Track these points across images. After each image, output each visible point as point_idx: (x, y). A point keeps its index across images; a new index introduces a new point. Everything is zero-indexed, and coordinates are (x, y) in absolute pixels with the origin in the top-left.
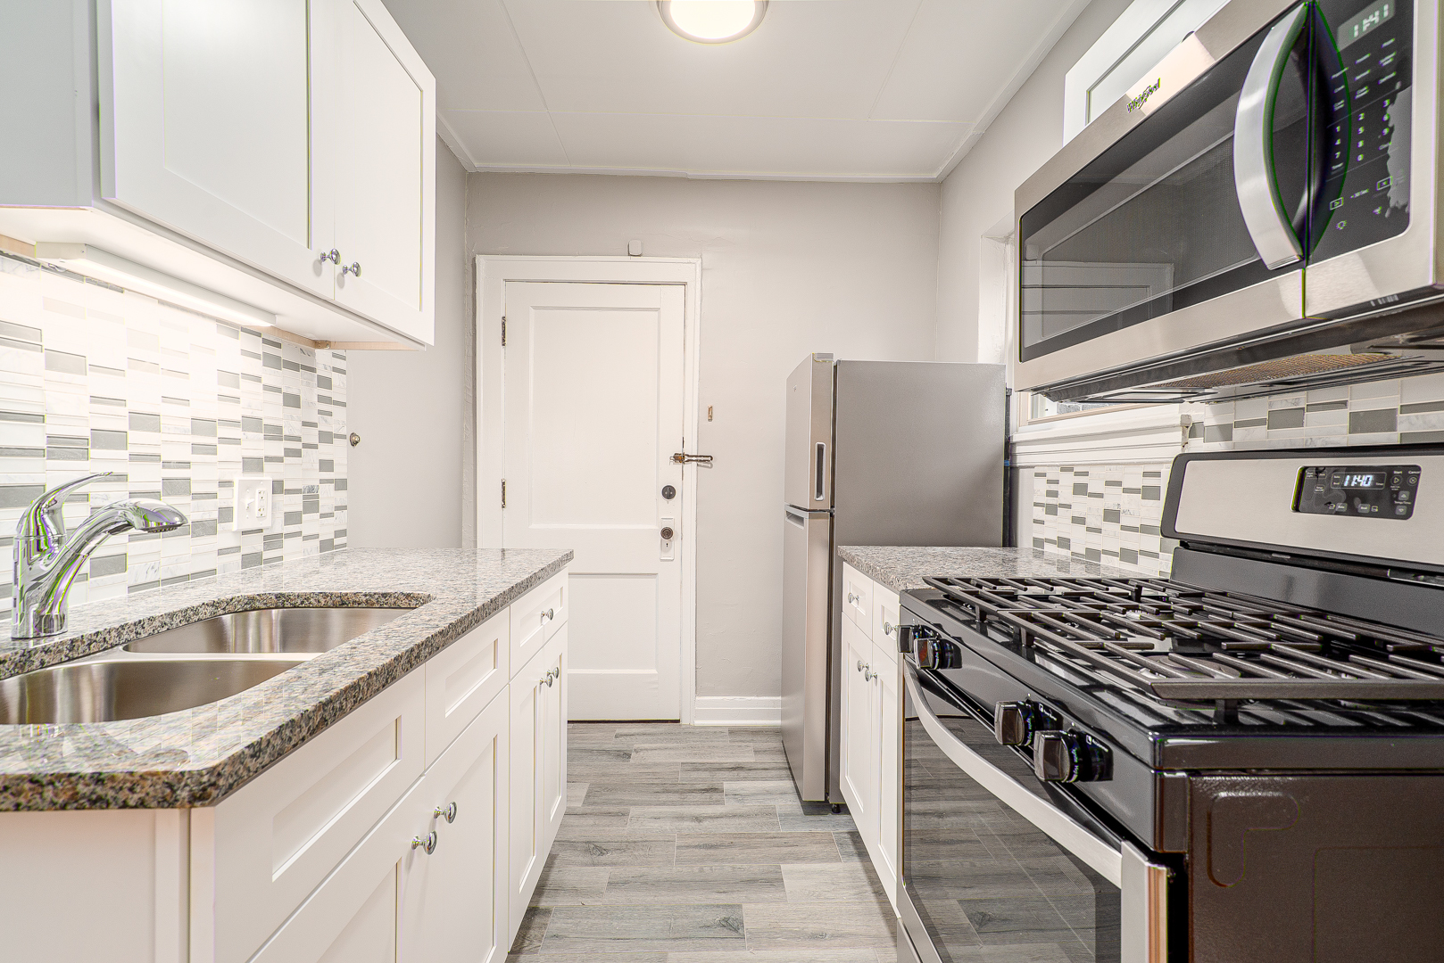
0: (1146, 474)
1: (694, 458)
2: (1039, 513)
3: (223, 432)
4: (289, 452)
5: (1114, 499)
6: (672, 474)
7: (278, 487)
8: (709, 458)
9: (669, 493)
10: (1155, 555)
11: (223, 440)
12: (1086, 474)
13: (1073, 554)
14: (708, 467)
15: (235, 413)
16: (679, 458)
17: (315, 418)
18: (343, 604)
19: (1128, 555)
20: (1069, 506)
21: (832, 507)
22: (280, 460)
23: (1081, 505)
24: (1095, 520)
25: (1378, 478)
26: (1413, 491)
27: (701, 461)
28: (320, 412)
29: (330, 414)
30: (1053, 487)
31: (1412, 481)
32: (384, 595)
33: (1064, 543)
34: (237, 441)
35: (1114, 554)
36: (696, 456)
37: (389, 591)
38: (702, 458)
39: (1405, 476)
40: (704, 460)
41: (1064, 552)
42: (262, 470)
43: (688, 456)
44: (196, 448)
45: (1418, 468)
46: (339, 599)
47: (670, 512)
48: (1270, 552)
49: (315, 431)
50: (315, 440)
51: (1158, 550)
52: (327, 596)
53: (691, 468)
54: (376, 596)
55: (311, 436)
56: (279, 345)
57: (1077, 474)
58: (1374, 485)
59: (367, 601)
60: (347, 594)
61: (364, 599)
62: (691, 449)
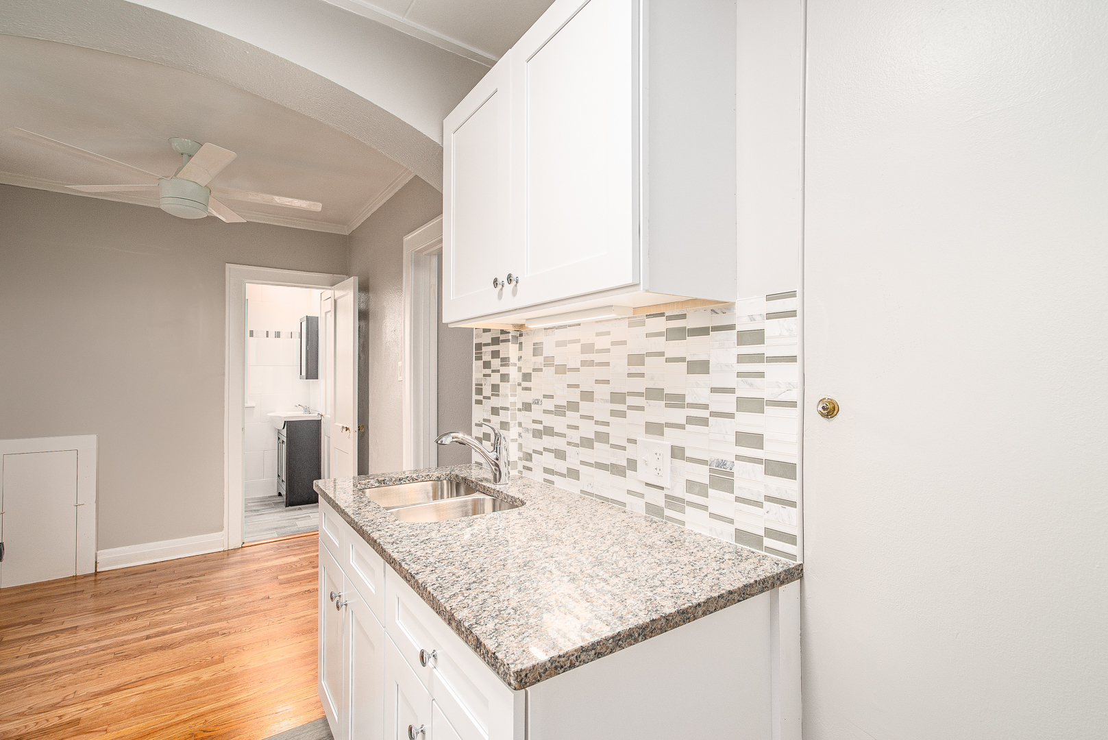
3: (631, 401)
4: (690, 420)
7: (677, 453)
11: (630, 408)
15: (640, 385)
17: (731, 381)
22: (682, 427)
28: (740, 375)
29: (761, 375)
34: (642, 408)
42: (662, 434)
44: (614, 413)
49: (732, 398)
50: (732, 408)
55: (727, 403)
56: (683, 316)
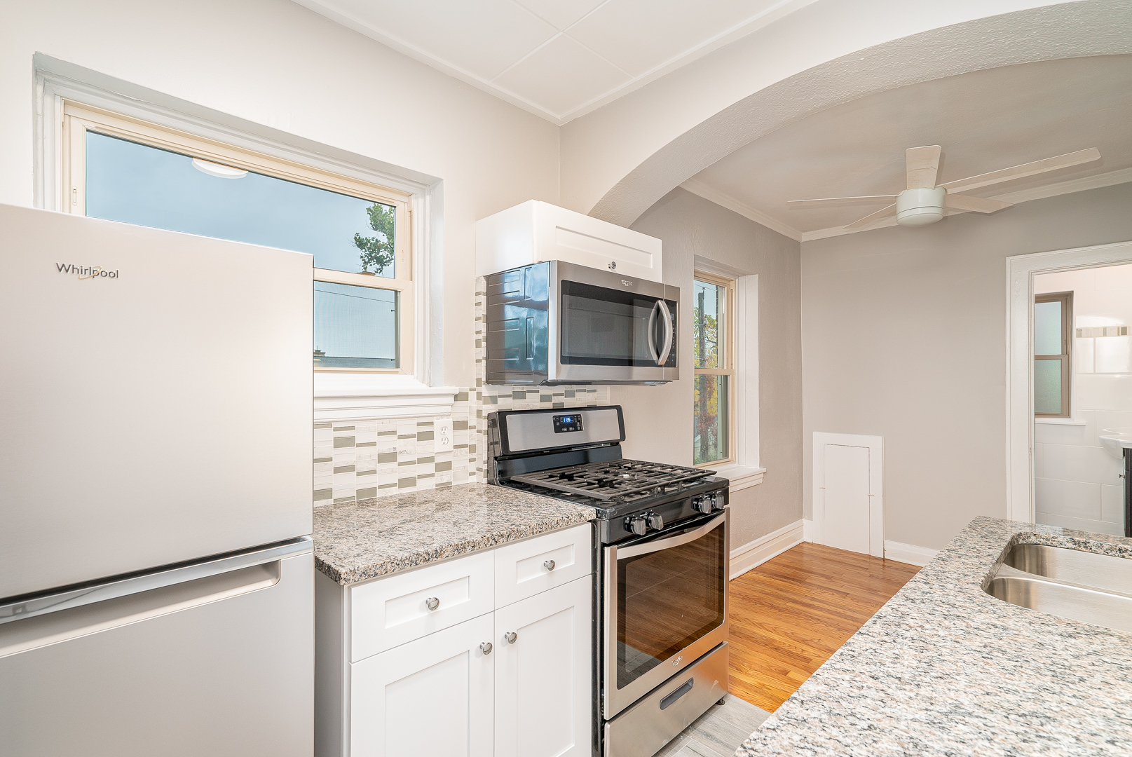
0: (419, 424)
5: (386, 445)
10: (433, 475)
12: (353, 428)
19: (407, 482)
20: (330, 459)
23: (347, 456)
24: (367, 464)
26: (581, 422)
31: (580, 419)
33: (321, 493)
35: (393, 485)
39: (577, 418)
41: (321, 502)
51: (434, 472)
57: (336, 429)
58: (571, 421)
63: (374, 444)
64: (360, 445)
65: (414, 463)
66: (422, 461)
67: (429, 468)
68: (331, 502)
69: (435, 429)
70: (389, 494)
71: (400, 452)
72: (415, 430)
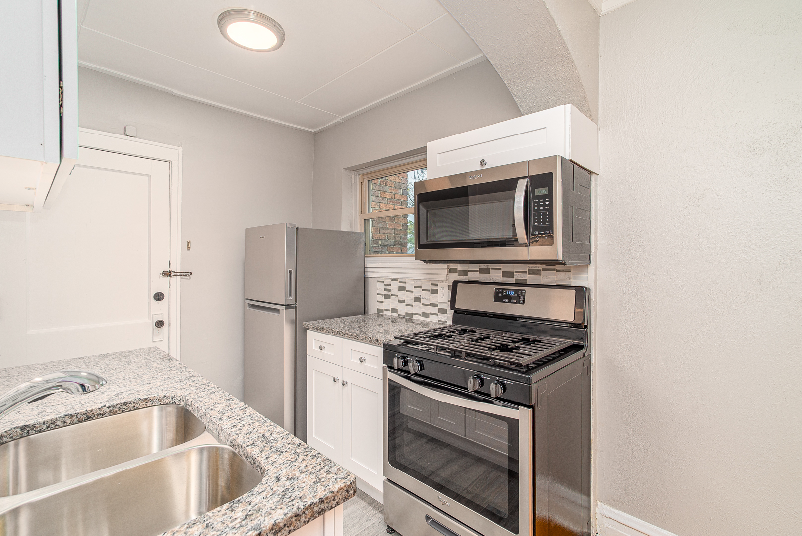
0: (432, 285)
1: (179, 274)
2: (381, 298)
5: (417, 293)
6: (161, 285)
8: (190, 274)
9: (159, 297)
10: (438, 315)
12: (405, 283)
13: (399, 315)
14: (188, 279)
16: (167, 274)
18: (89, 419)
19: (425, 315)
20: (397, 296)
21: (296, 302)
23: (402, 295)
24: (411, 302)
25: (515, 293)
26: (524, 296)
27: (183, 275)
30: (388, 287)
31: (523, 294)
32: (125, 404)
33: (394, 310)
35: (419, 314)
36: (180, 273)
37: (129, 400)
38: (185, 274)
39: (522, 292)
40: (187, 274)
41: (394, 314)
43: (174, 272)
45: (524, 290)
46: (85, 416)
47: (160, 310)
48: (486, 314)
51: (438, 313)
52: (73, 416)
53: (176, 281)
54: (119, 406)
57: (400, 282)
58: (514, 294)
59: (110, 411)
60: (92, 411)
61: (108, 410)
62: (175, 268)
63: (412, 292)
64: (407, 291)
65: (428, 305)
66: (432, 305)
67: (435, 310)
68: (397, 315)
69: (439, 288)
70: (417, 319)
71: (423, 298)
72: (430, 288)
